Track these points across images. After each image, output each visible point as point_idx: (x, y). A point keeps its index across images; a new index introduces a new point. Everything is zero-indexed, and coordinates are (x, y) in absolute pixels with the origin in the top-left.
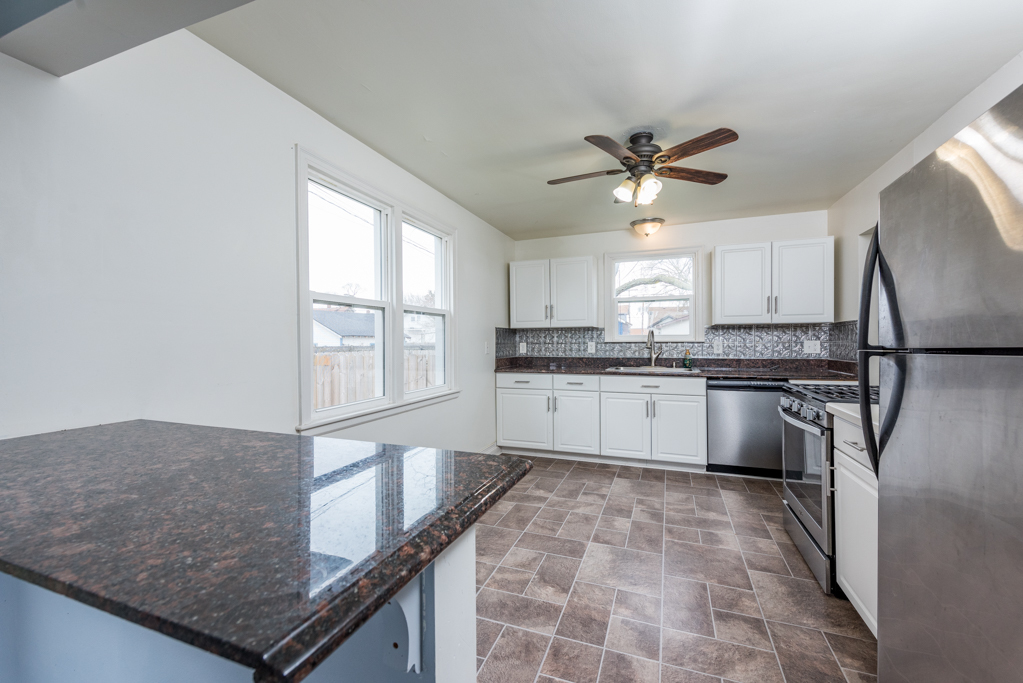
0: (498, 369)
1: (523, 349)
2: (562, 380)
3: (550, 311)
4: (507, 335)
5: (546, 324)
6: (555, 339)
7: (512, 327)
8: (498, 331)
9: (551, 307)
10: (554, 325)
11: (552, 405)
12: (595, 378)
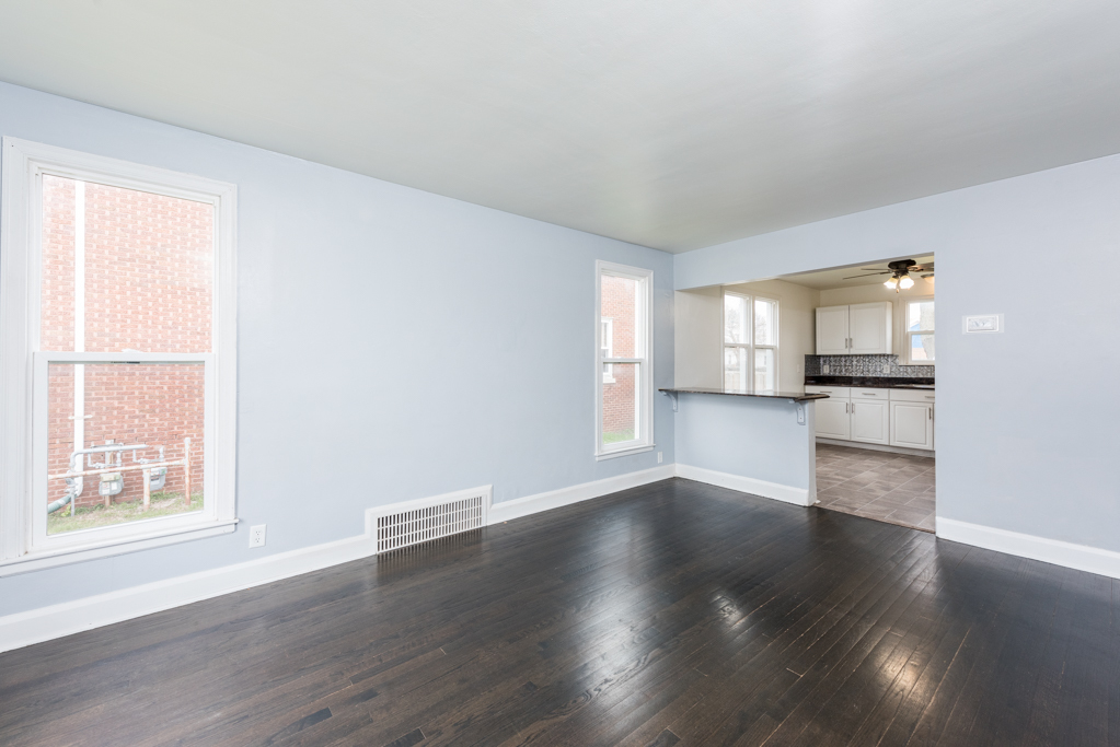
0: (806, 384)
1: (826, 370)
2: (857, 392)
3: (849, 342)
4: (813, 360)
5: (846, 352)
6: (855, 363)
7: (818, 353)
8: (807, 357)
9: (851, 340)
10: (853, 352)
11: (850, 409)
12: (886, 390)
